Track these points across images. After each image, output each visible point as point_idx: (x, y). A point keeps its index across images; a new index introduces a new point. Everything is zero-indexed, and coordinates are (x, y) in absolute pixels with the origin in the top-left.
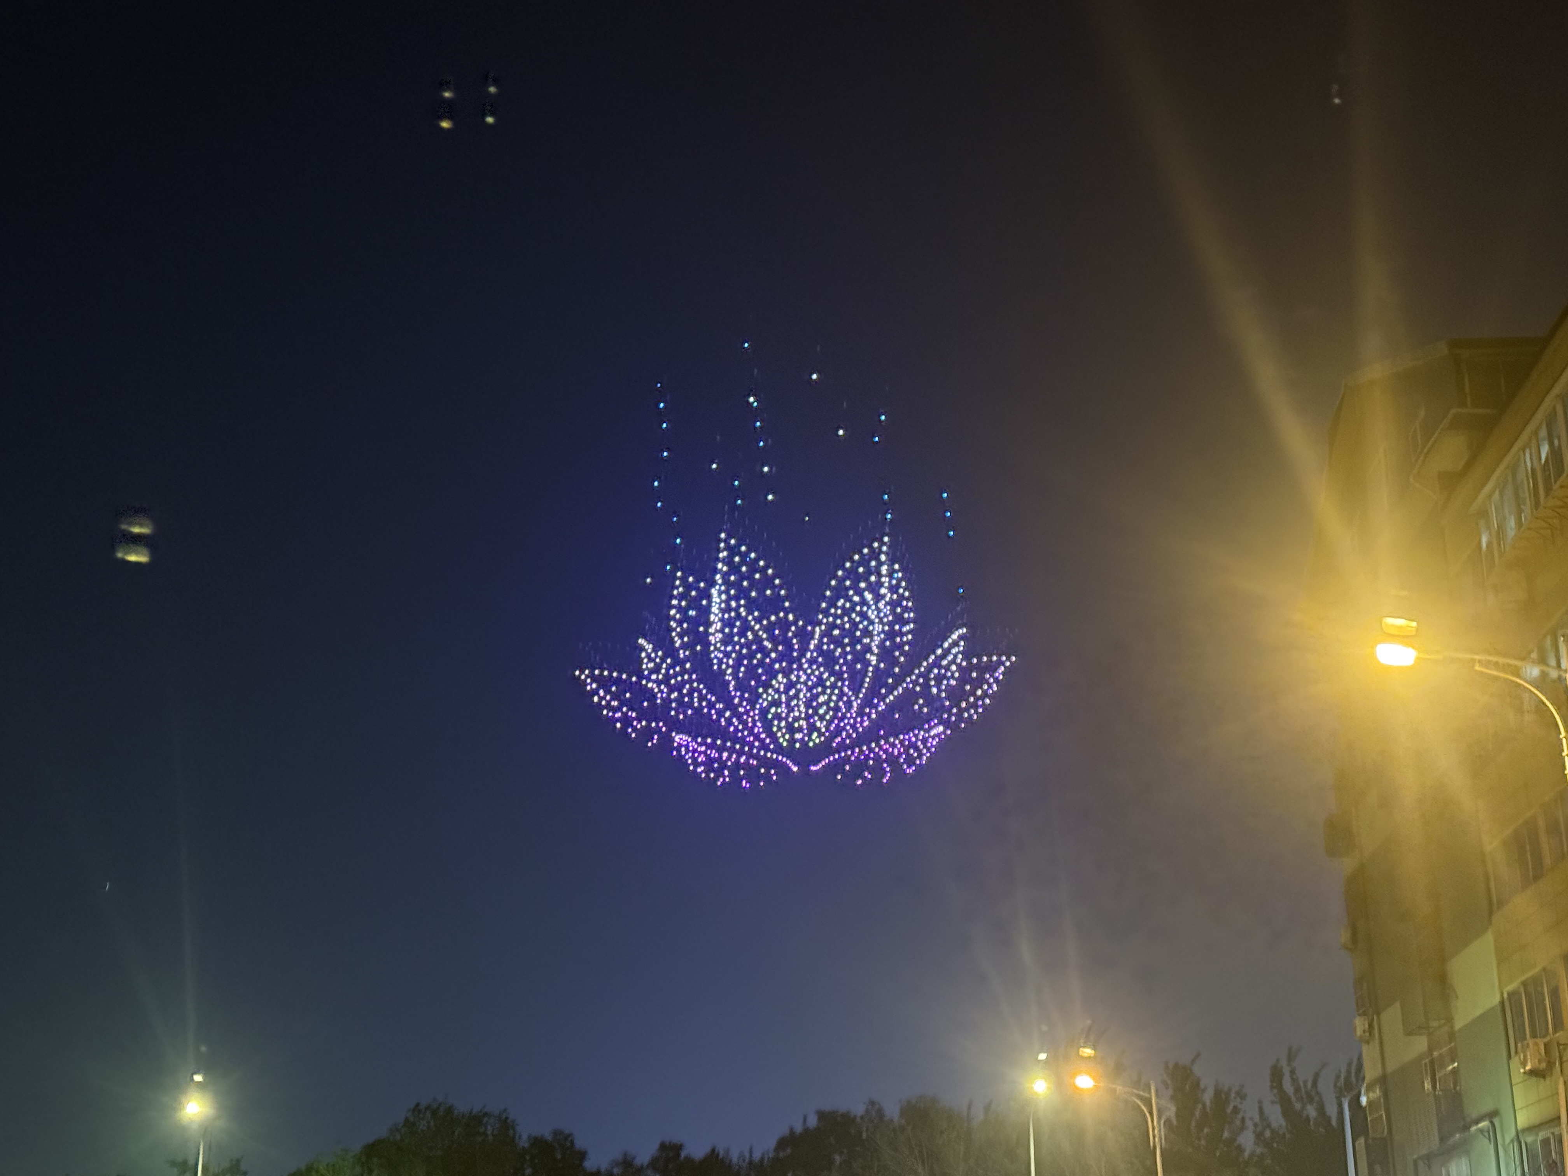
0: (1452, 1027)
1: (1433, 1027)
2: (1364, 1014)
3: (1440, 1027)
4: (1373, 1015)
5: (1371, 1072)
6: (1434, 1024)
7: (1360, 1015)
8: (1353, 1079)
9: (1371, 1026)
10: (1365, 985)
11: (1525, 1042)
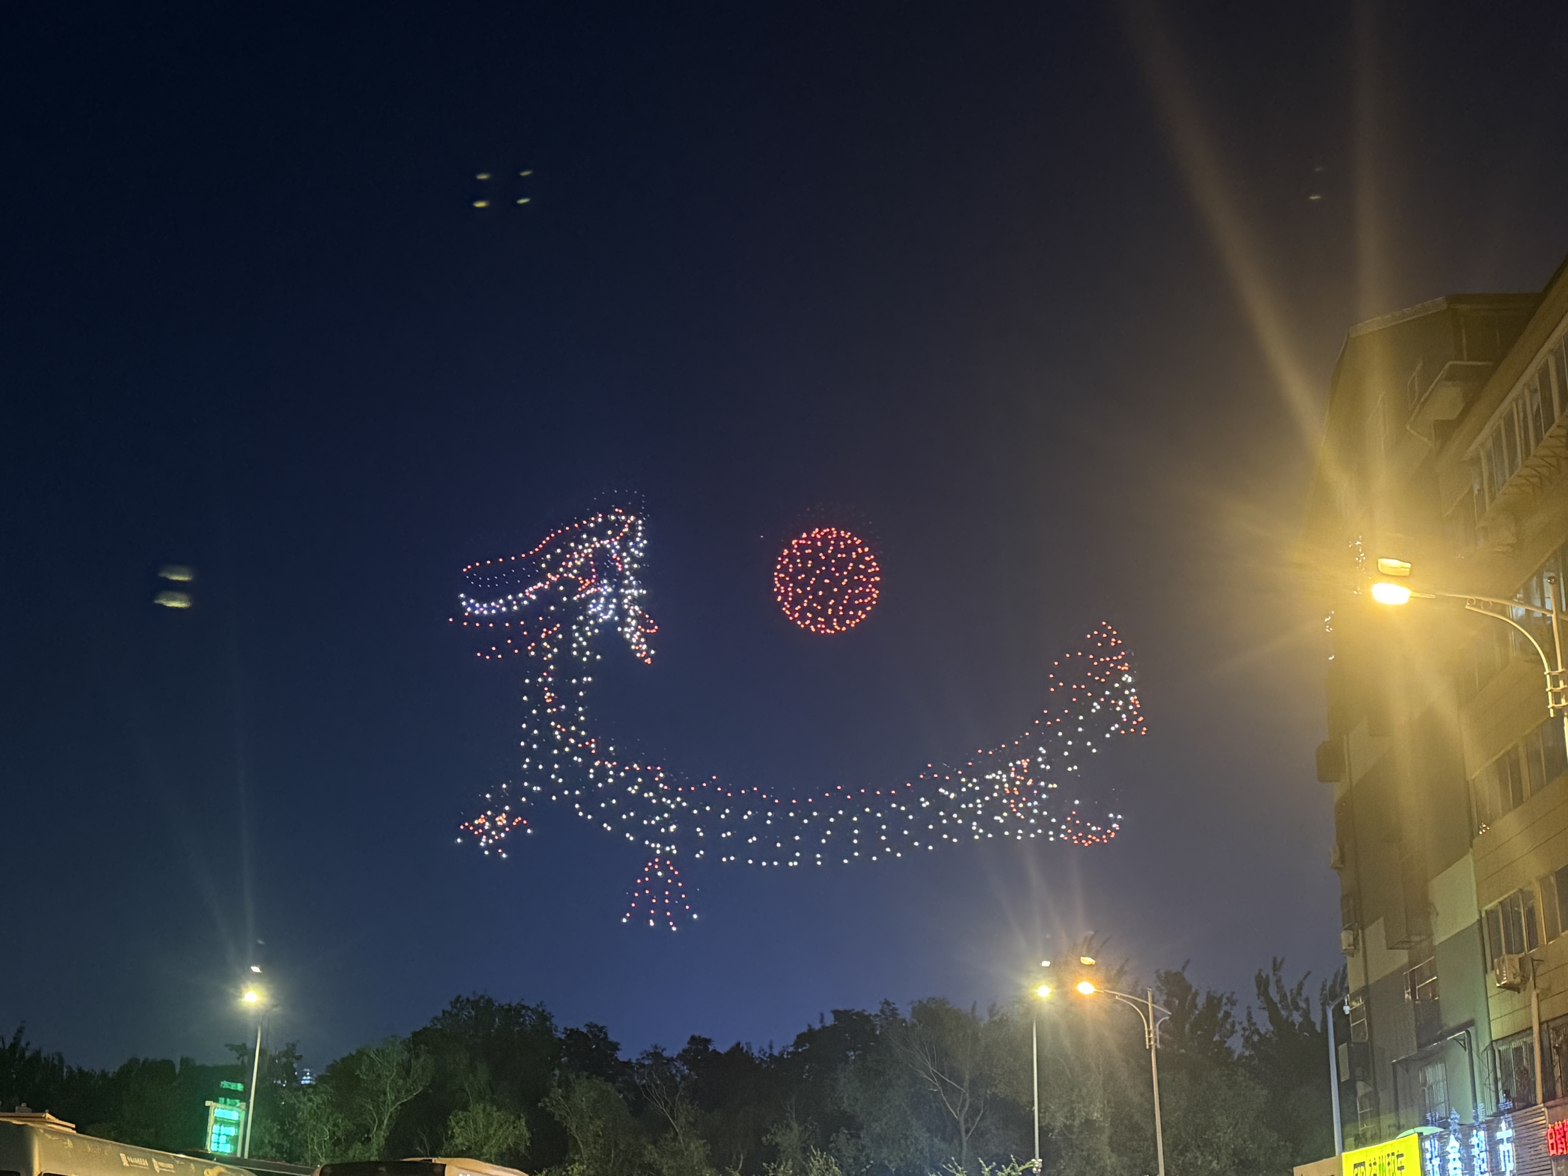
0: (1432, 942)
1: (1414, 942)
2: (1349, 928)
3: (1421, 941)
4: (1358, 929)
5: (1354, 982)
6: (1416, 939)
7: (1345, 929)
8: (1338, 989)
9: (1356, 939)
10: (1351, 902)
11: (1501, 958)
